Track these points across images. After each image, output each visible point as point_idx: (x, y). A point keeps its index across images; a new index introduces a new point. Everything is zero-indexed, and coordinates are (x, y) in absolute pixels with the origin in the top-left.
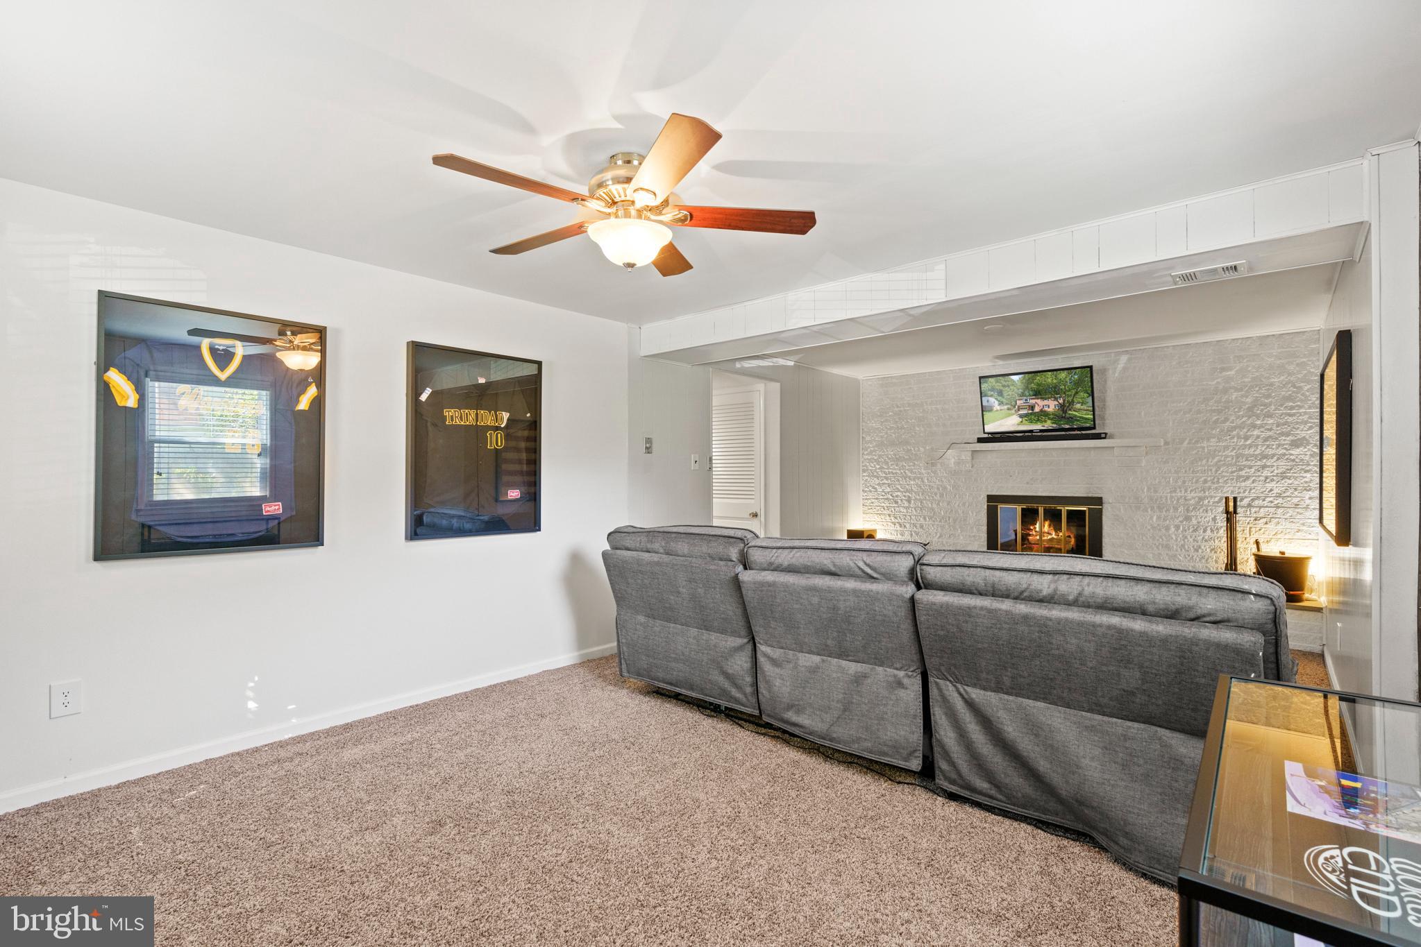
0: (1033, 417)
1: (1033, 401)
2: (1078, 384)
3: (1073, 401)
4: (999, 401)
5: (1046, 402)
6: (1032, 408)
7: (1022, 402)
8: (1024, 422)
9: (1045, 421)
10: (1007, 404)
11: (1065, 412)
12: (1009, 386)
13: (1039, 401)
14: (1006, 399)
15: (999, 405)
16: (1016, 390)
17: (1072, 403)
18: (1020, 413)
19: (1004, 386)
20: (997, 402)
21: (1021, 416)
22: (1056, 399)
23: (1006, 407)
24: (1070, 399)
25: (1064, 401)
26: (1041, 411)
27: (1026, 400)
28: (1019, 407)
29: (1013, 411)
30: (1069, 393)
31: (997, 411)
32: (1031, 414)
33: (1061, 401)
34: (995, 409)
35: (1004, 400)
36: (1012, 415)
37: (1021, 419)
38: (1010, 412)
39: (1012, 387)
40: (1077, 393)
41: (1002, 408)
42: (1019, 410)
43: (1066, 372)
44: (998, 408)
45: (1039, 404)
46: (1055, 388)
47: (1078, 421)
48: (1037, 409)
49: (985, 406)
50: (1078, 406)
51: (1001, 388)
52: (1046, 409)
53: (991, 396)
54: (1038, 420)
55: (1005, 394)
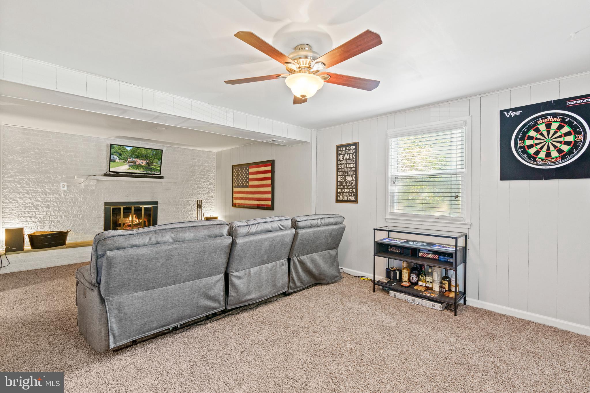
0: (135, 167)
1: (135, 160)
2: (155, 155)
3: (152, 162)
4: (119, 158)
5: (141, 161)
6: (135, 163)
7: (130, 159)
8: (131, 168)
9: (140, 169)
10: (123, 160)
11: (149, 166)
12: (125, 152)
13: (138, 160)
14: (123, 157)
15: (119, 160)
16: (128, 154)
17: (152, 163)
18: (129, 164)
19: (122, 152)
20: (118, 158)
21: (129, 166)
22: (146, 160)
23: (122, 161)
24: (152, 161)
25: (149, 161)
26: (139, 164)
27: (132, 159)
28: (129, 161)
29: (126, 163)
30: (151, 159)
31: (118, 162)
32: (134, 165)
33: (148, 161)
34: (117, 161)
35: (122, 158)
36: (126, 165)
37: (129, 167)
38: (124, 163)
39: (126, 153)
40: (154, 159)
41: (121, 161)
42: (129, 163)
43: (150, 150)
44: (119, 161)
45: (138, 161)
46: (146, 156)
47: (154, 170)
48: (137, 163)
49: (112, 160)
50: (154, 164)
51: (121, 152)
52: (141, 164)
53: (115, 155)
54: (137, 168)
55: (123, 155)
